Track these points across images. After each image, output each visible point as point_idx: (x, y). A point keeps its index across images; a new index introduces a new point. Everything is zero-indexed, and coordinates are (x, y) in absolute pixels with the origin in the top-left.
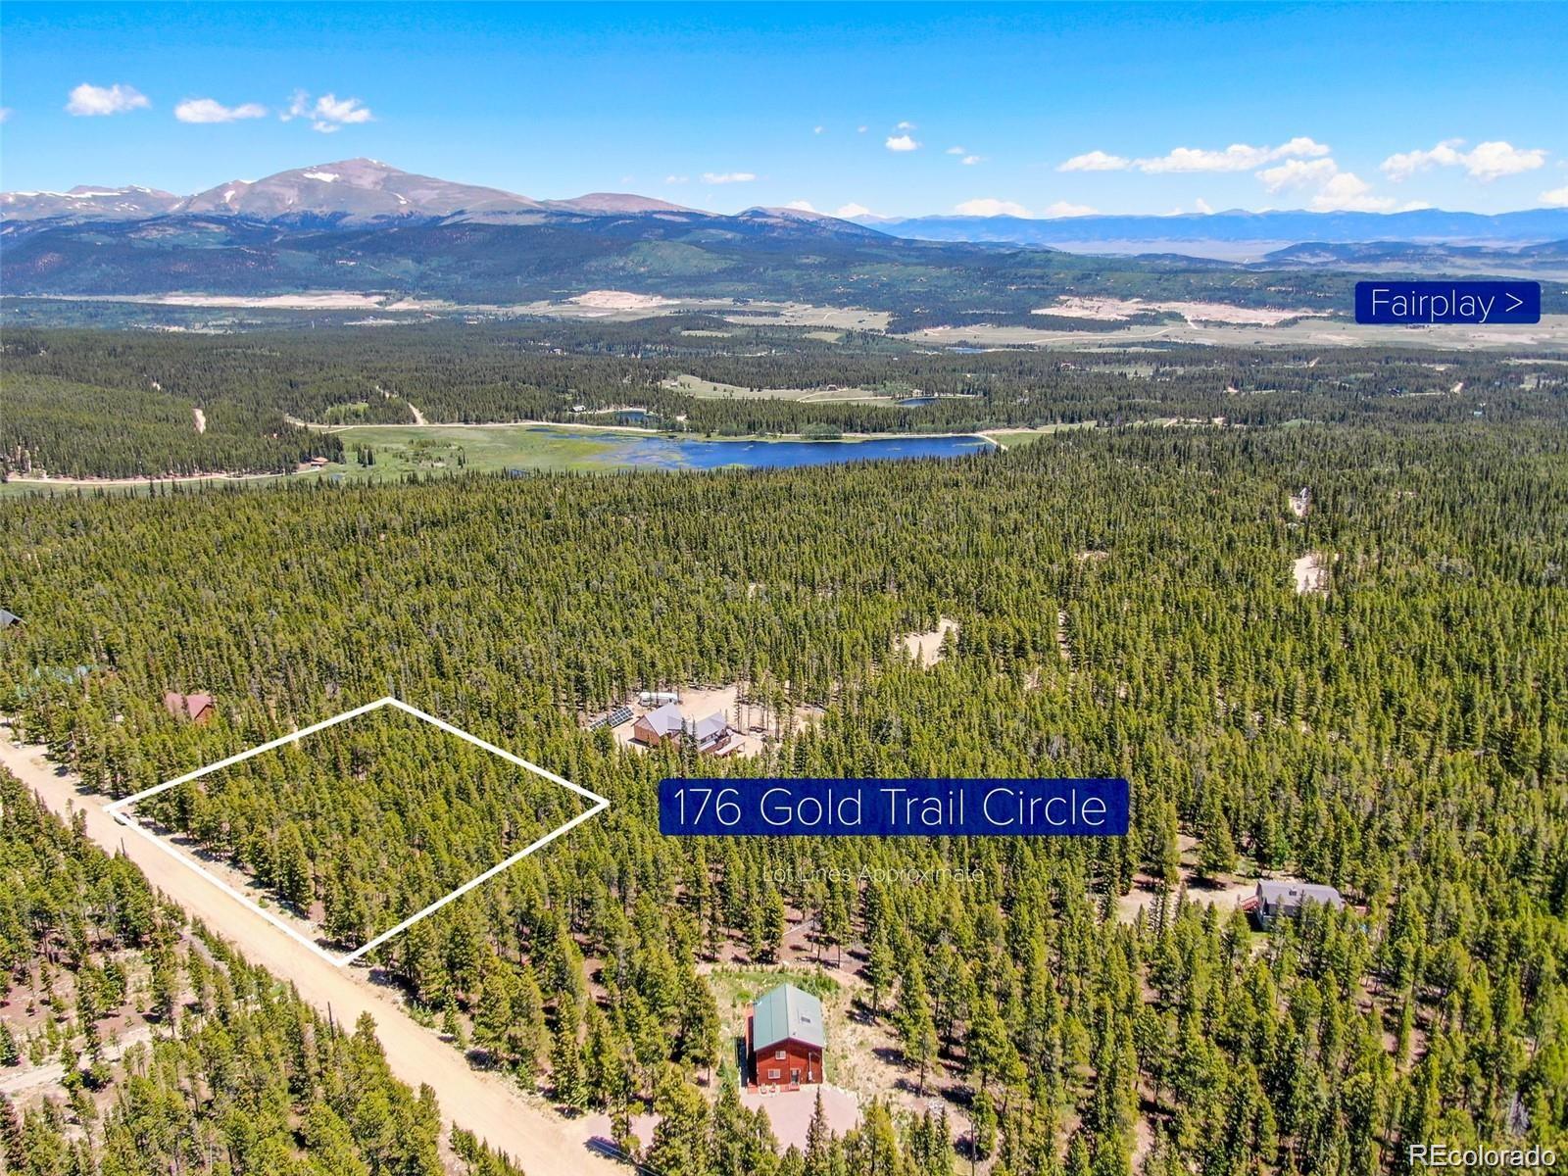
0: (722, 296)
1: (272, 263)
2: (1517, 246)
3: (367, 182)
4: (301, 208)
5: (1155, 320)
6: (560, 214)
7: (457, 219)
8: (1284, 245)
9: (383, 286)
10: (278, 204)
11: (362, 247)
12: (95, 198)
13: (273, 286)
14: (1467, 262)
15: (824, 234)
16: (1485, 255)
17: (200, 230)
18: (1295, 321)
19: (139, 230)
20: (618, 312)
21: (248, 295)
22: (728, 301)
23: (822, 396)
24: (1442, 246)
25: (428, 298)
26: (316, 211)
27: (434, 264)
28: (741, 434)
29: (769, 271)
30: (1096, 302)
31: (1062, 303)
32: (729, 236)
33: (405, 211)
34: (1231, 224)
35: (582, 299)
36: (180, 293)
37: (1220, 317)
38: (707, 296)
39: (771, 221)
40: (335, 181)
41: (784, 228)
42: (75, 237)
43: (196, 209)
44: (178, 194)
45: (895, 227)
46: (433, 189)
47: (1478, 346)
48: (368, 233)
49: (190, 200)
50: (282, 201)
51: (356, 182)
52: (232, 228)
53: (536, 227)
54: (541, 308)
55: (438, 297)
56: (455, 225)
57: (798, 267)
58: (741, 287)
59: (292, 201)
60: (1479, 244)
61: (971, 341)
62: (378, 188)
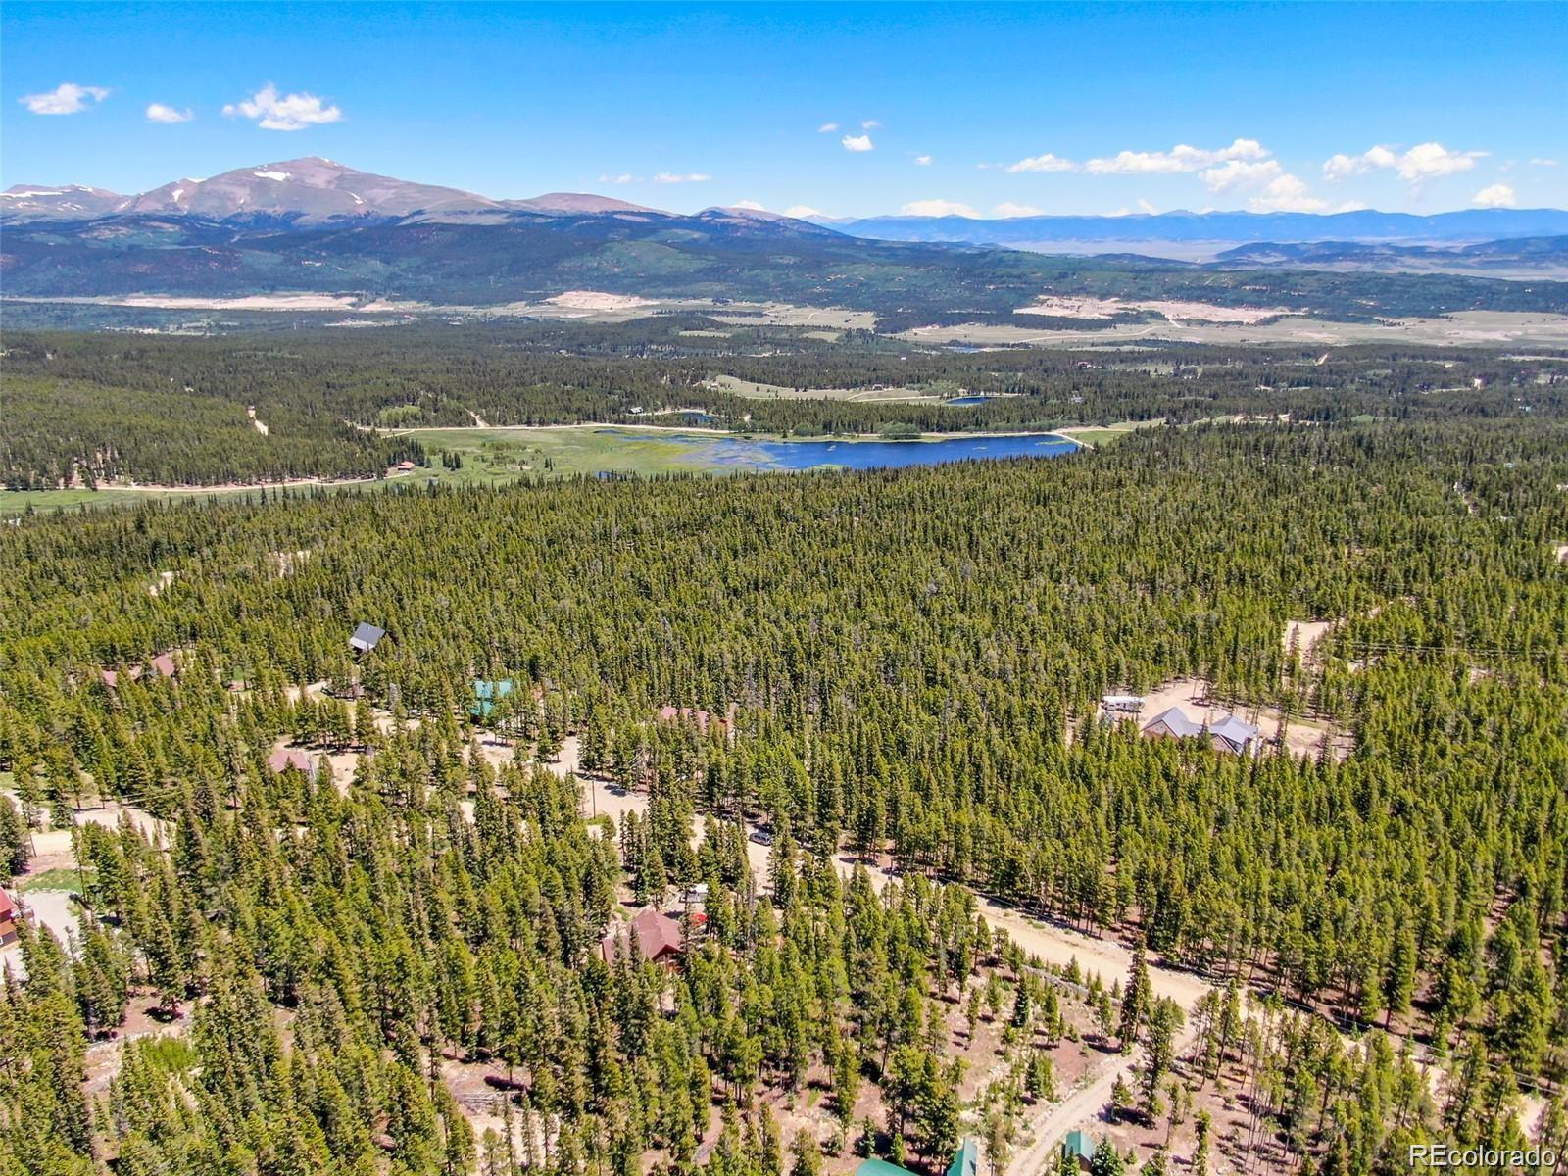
0: (703, 296)
1: (237, 264)
2: (1459, 245)
3: (320, 181)
4: (255, 208)
5: (1138, 318)
6: (522, 214)
7: (417, 218)
8: (1235, 246)
9: (354, 287)
10: (229, 203)
11: (327, 247)
12: (36, 198)
13: (241, 287)
14: (1417, 261)
15: (787, 234)
16: (1432, 254)
17: (155, 230)
18: (1275, 319)
19: (92, 229)
20: (598, 313)
21: (214, 296)
22: (708, 301)
23: (870, 396)
24: (1387, 245)
25: (403, 299)
26: (270, 211)
27: (404, 265)
28: (817, 434)
29: (746, 272)
30: (1074, 301)
31: (1042, 302)
32: (696, 235)
33: (362, 211)
34: (1177, 224)
35: (559, 299)
36: (141, 294)
37: (1200, 316)
38: (686, 296)
39: (733, 221)
40: (287, 180)
41: (747, 227)
42: (26, 237)
43: (143, 208)
44: (120, 193)
45: (848, 227)
46: (389, 188)
47: (1457, 343)
48: (332, 233)
49: (138, 199)
50: (234, 200)
51: (309, 181)
52: (186, 228)
53: (499, 227)
54: (519, 309)
55: (412, 298)
56: (413, 226)
57: (774, 267)
58: (718, 287)
59: (243, 200)
60: (1421, 244)
61: (962, 340)
62: (332, 187)
